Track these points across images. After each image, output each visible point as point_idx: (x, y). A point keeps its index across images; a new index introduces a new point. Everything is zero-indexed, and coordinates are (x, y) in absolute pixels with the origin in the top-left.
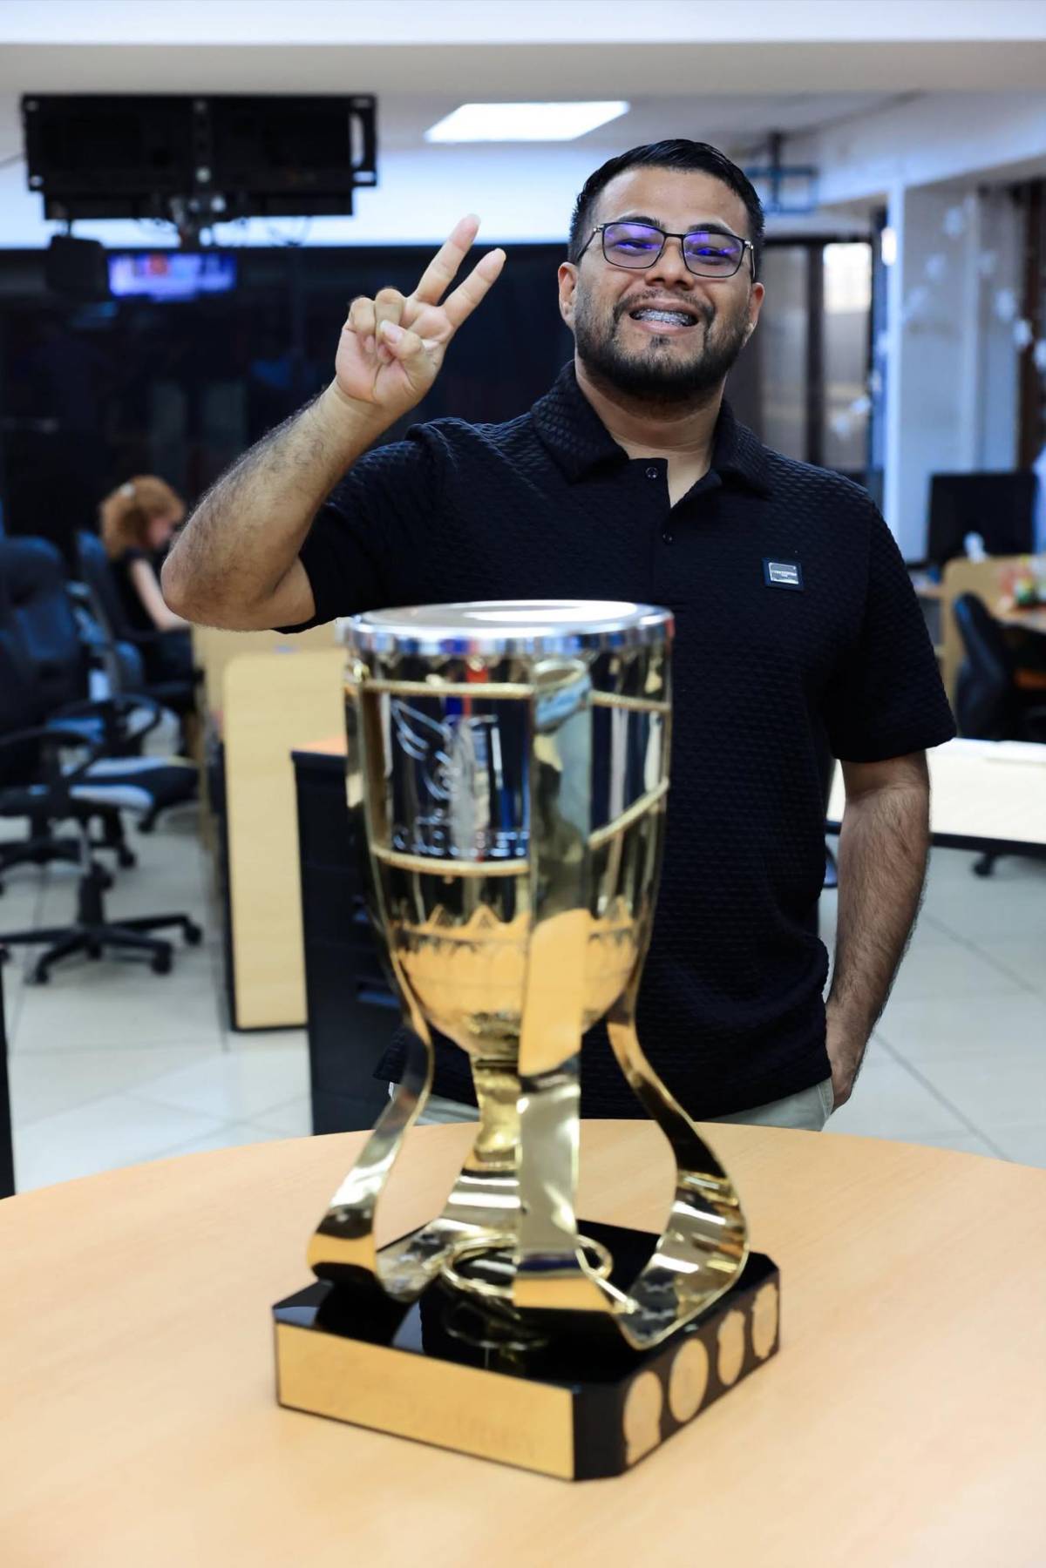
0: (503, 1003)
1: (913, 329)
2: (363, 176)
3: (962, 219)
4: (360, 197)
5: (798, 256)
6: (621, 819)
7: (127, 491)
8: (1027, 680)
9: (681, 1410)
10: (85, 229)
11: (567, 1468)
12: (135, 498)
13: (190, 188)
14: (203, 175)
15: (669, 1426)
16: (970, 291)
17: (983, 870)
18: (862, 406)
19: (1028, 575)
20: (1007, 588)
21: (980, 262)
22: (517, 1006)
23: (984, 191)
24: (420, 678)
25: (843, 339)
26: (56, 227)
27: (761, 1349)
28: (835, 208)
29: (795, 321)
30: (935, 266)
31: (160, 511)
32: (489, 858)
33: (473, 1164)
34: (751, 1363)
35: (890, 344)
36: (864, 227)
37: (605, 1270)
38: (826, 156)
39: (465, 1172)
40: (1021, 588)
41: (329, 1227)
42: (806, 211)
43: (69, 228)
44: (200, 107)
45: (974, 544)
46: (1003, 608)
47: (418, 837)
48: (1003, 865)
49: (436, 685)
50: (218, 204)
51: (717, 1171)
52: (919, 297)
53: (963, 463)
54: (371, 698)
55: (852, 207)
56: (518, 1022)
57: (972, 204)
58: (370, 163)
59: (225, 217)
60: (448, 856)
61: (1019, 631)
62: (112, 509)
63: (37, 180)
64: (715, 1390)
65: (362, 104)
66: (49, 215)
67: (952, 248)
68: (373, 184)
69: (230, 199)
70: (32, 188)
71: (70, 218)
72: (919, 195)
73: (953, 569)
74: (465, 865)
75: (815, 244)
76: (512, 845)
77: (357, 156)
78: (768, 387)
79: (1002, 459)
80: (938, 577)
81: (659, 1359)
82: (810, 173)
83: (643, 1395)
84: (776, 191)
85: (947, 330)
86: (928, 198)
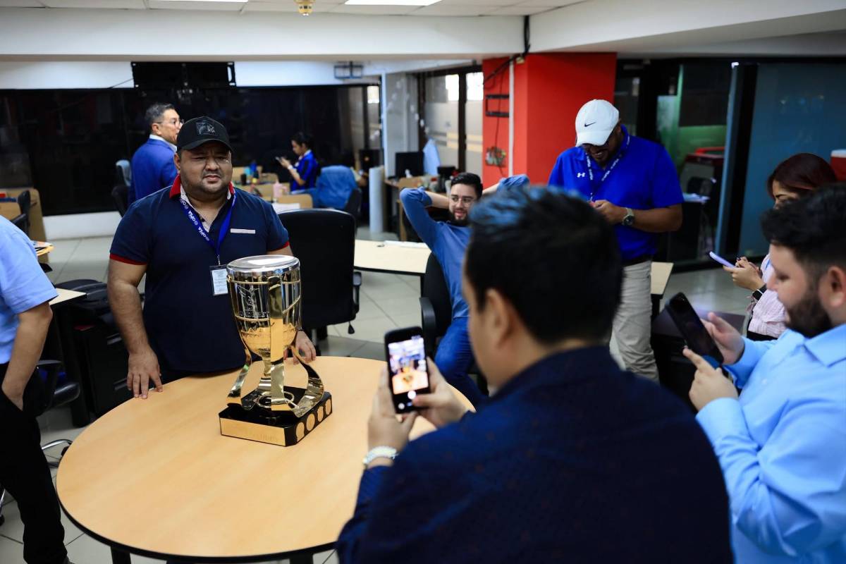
0: (266, 347)
1: (389, 112)
2: (232, 84)
3: (401, 84)
5: (360, 90)
6: (289, 308)
9: (309, 429)
11: (284, 444)
13: (182, 88)
14: (186, 84)
15: (306, 432)
16: (405, 103)
18: (377, 133)
21: (406, 97)
22: (269, 347)
24: (244, 281)
25: (372, 112)
27: (328, 413)
28: (368, 77)
29: (360, 105)
30: (394, 96)
32: (261, 318)
33: (264, 377)
34: (325, 416)
35: (384, 116)
36: (376, 82)
37: (293, 400)
38: (364, 63)
39: (262, 379)
41: (231, 395)
42: (360, 78)
44: (184, 65)
45: (407, 172)
47: (245, 314)
49: (247, 282)
50: (191, 92)
51: (318, 377)
52: (390, 104)
53: (405, 150)
54: (233, 284)
55: (373, 77)
56: (270, 350)
57: (404, 80)
58: (234, 80)
60: (252, 318)
63: (137, 86)
64: (317, 423)
65: (231, 64)
67: (399, 92)
69: (194, 90)
72: (388, 75)
73: (403, 179)
74: (255, 320)
75: (365, 86)
76: (265, 315)
77: (230, 78)
78: (353, 122)
79: (415, 148)
80: (399, 181)
81: (303, 419)
82: (360, 67)
83: (300, 427)
84: (351, 72)
85: (399, 113)
86: (393, 77)
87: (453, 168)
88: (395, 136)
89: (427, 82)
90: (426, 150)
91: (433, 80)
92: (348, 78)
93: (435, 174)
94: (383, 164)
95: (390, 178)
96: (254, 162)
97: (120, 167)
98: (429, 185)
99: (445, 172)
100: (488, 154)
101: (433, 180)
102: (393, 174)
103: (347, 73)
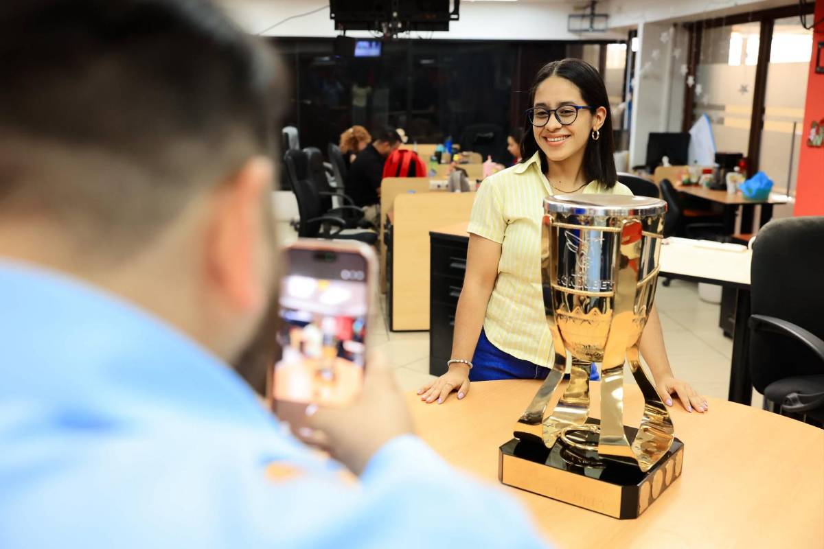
0: (598, 343)
1: (645, 77)
2: (453, 16)
3: (667, 36)
4: (452, 24)
5: (597, 47)
6: (647, 278)
7: (351, 130)
8: (687, 213)
9: (655, 494)
10: (351, 34)
11: (618, 515)
12: (353, 133)
13: (390, 19)
14: (395, 14)
15: (651, 500)
16: (668, 65)
17: (666, 284)
18: (623, 106)
19: (688, 173)
20: (679, 178)
23: (675, 25)
25: (613, 79)
26: (339, 33)
27: (677, 473)
28: (615, 30)
30: (654, 54)
31: (362, 139)
34: (674, 478)
35: (636, 83)
36: (626, 38)
38: (612, 10)
40: (685, 178)
42: (603, 31)
43: (345, 33)
45: (665, 160)
46: (677, 185)
48: (673, 282)
50: (400, 25)
52: (648, 65)
53: (661, 129)
54: (554, 229)
55: (622, 29)
56: (602, 350)
57: (672, 30)
58: (456, 12)
59: (402, 30)
61: (684, 194)
62: (345, 137)
63: (333, 15)
66: (337, 28)
67: (661, 46)
68: (457, 19)
69: (404, 24)
70: (332, 18)
71: (345, 30)
72: (648, 26)
73: (658, 170)
74: (590, 292)
75: (603, 43)
77: (452, 9)
79: (676, 128)
80: (652, 172)
81: (649, 475)
82: (606, 16)
83: (644, 487)
84: (592, 23)
85: (658, 78)
86: (654, 28)
87: (740, 156)
88: (649, 110)
89: (703, 34)
90: (693, 131)
91: (713, 33)
92: (586, 31)
93: (710, 163)
94: (628, 148)
95: (636, 168)
96: (449, 139)
97: (287, 135)
98: (699, 178)
99: (726, 161)
100: (813, 131)
101: (706, 171)
102: (642, 162)
103: (585, 24)
